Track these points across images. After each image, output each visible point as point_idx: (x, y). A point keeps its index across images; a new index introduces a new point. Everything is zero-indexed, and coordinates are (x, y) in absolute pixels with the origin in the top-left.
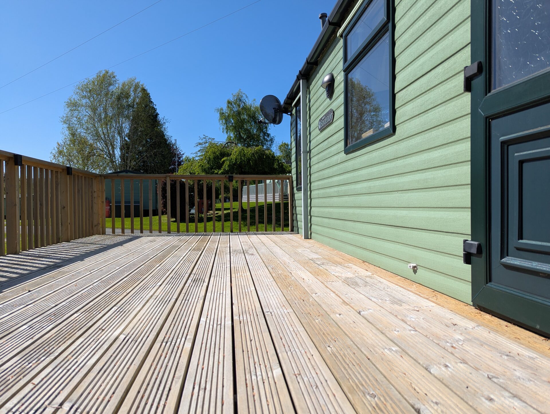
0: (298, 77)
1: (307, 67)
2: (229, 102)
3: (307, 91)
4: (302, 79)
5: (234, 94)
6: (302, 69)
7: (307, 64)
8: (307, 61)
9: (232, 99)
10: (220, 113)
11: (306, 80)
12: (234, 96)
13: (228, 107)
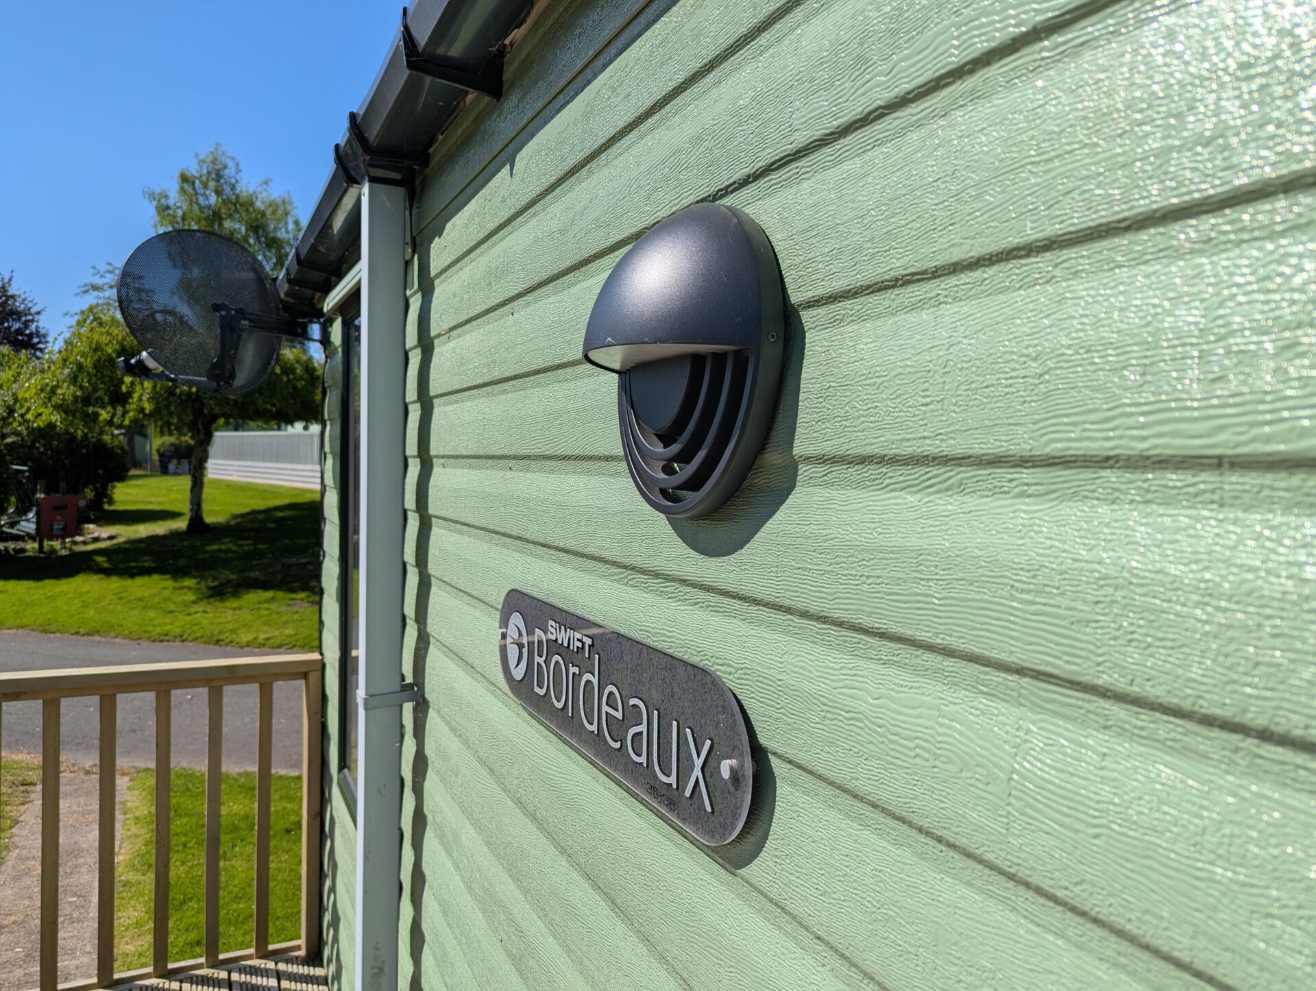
0: (341, 157)
1: (410, 89)
2: (184, 179)
3: (408, 264)
4: (372, 180)
5: (202, 157)
6: (372, 107)
7: (410, 65)
8: (408, 37)
9: (193, 169)
10: (157, 208)
11: (399, 192)
12: (203, 161)
13: (183, 190)
